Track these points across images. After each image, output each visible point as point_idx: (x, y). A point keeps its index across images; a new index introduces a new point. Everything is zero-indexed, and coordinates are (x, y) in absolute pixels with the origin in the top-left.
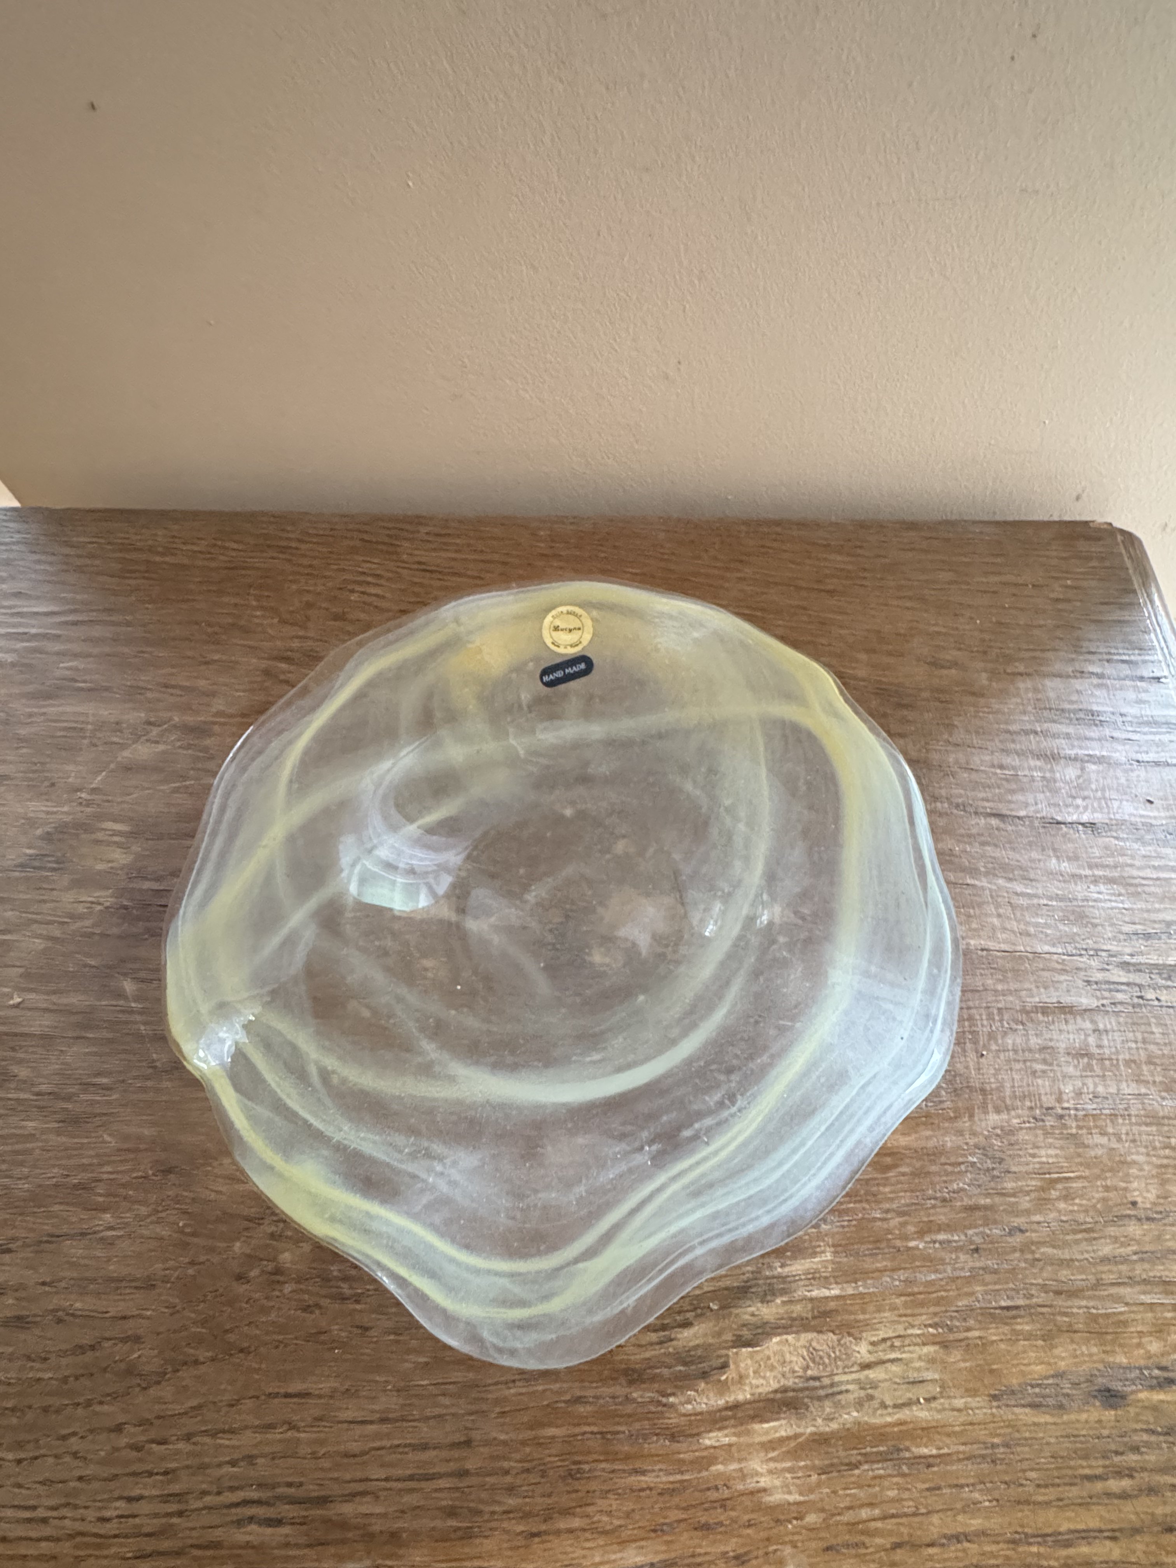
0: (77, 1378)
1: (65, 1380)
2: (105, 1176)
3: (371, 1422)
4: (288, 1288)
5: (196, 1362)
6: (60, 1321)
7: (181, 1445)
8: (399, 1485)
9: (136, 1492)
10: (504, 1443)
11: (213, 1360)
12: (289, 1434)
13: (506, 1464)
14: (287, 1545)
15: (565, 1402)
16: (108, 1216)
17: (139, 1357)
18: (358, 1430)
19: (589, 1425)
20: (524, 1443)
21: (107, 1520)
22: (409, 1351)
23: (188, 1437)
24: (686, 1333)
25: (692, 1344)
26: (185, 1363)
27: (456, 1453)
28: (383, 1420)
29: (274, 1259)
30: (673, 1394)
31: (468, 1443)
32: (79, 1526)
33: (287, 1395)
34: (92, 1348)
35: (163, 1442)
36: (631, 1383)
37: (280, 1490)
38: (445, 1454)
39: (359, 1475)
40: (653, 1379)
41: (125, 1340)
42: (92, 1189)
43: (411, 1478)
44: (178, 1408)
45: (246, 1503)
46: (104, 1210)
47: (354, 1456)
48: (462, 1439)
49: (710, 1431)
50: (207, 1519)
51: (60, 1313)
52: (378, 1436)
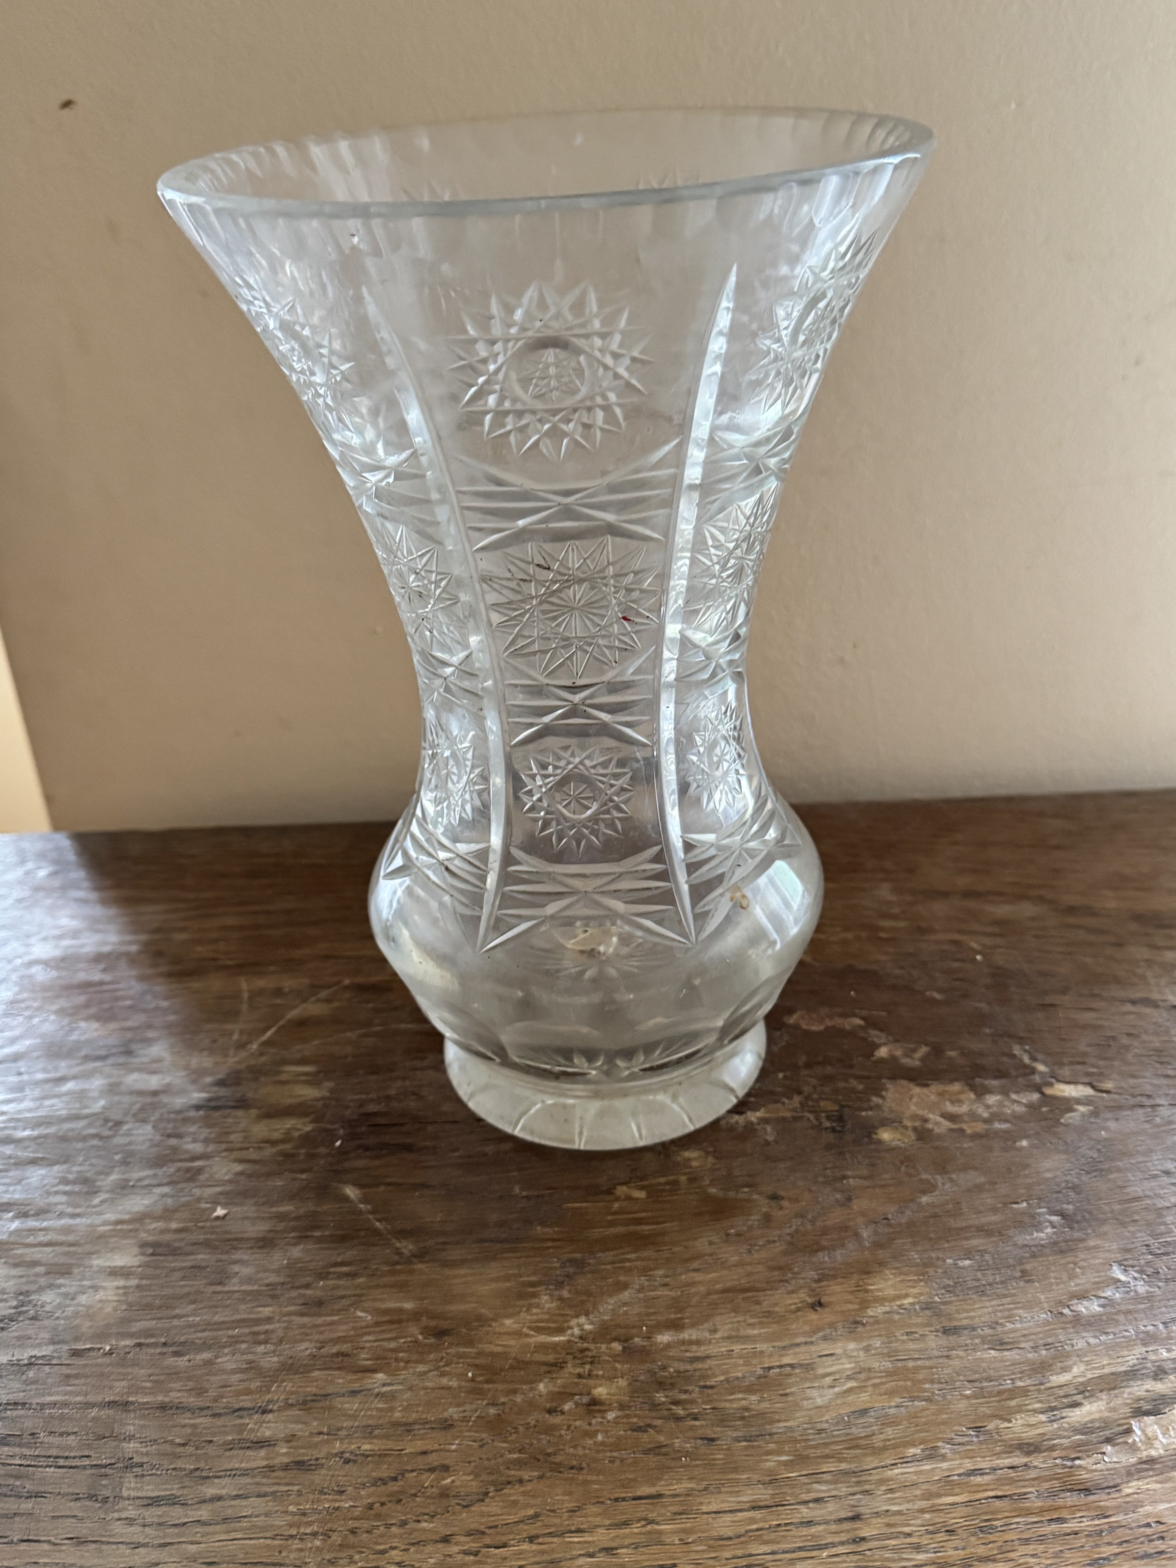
0: (383, 1504)
1: (370, 1507)
2: (368, 1345)
3: (740, 1511)
4: (611, 1416)
5: (521, 1481)
6: (347, 1461)
7: (525, 1546)
8: (788, 1556)
10: (899, 1513)
11: (541, 1477)
12: (649, 1527)
13: (907, 1529)
15: (959, 1475)
16: (380, 1376)
17: (453, 1481)
18: (728, 1518)
19: (992, 1490)
20: (922, 1511)
22: (768, 1453)
24: (1077, 1412)
25: (1087, 1419)
26: (509, 1483)
27: (847, 1526)
28: (753, 1508)
29: (589, 1394)
30: (1078, 1458)
31: (856, 1518)
33: (634, 1499)
34: (395, 1479)
36: (1028, 1454)
38: (834, 1527)
39: (739, 1553)
40: (1052, 1448)
41: (432, 1470)
42: (355, 1355)
43: (800, 1549)
44: (512, 1518)
46: (375, 1371)
47: (730, 1538)
48: (850, 1514)
49: (1128, 1482)
51: (347, 1455)
52: (752, 1521)
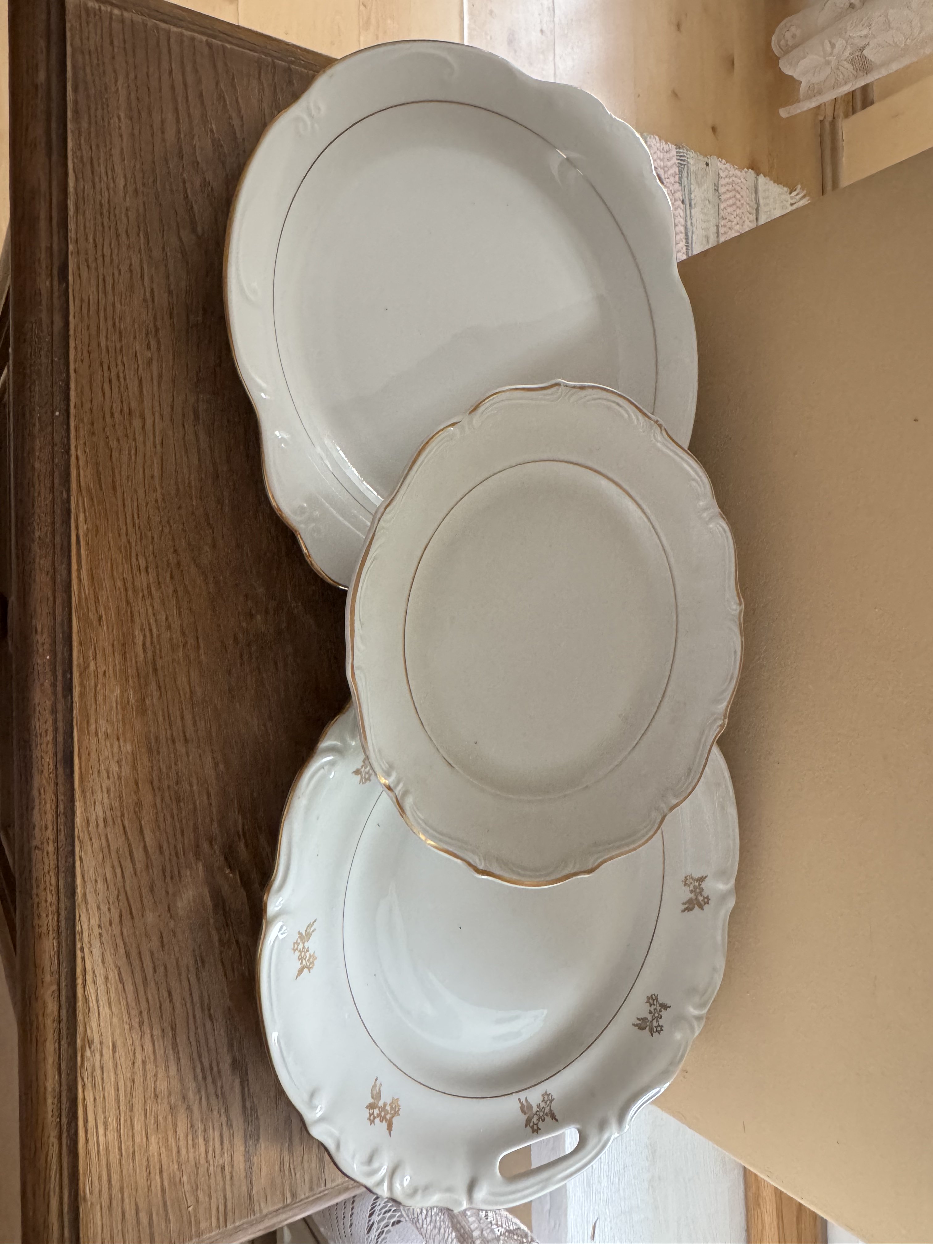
9: (150, 570)
14: (136, 657)
21: (137, 559)
23: (175, 591)
32: (133, 544)
35: (172, 577)
37: (158, 647)
45: (151, 630)
50: (142, 611)
